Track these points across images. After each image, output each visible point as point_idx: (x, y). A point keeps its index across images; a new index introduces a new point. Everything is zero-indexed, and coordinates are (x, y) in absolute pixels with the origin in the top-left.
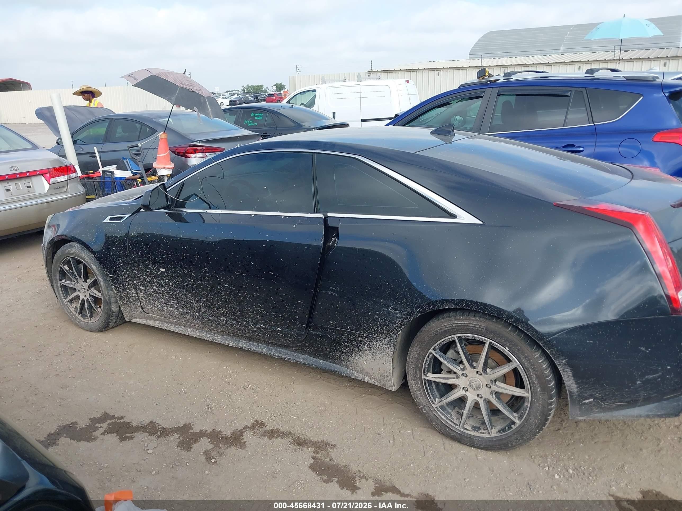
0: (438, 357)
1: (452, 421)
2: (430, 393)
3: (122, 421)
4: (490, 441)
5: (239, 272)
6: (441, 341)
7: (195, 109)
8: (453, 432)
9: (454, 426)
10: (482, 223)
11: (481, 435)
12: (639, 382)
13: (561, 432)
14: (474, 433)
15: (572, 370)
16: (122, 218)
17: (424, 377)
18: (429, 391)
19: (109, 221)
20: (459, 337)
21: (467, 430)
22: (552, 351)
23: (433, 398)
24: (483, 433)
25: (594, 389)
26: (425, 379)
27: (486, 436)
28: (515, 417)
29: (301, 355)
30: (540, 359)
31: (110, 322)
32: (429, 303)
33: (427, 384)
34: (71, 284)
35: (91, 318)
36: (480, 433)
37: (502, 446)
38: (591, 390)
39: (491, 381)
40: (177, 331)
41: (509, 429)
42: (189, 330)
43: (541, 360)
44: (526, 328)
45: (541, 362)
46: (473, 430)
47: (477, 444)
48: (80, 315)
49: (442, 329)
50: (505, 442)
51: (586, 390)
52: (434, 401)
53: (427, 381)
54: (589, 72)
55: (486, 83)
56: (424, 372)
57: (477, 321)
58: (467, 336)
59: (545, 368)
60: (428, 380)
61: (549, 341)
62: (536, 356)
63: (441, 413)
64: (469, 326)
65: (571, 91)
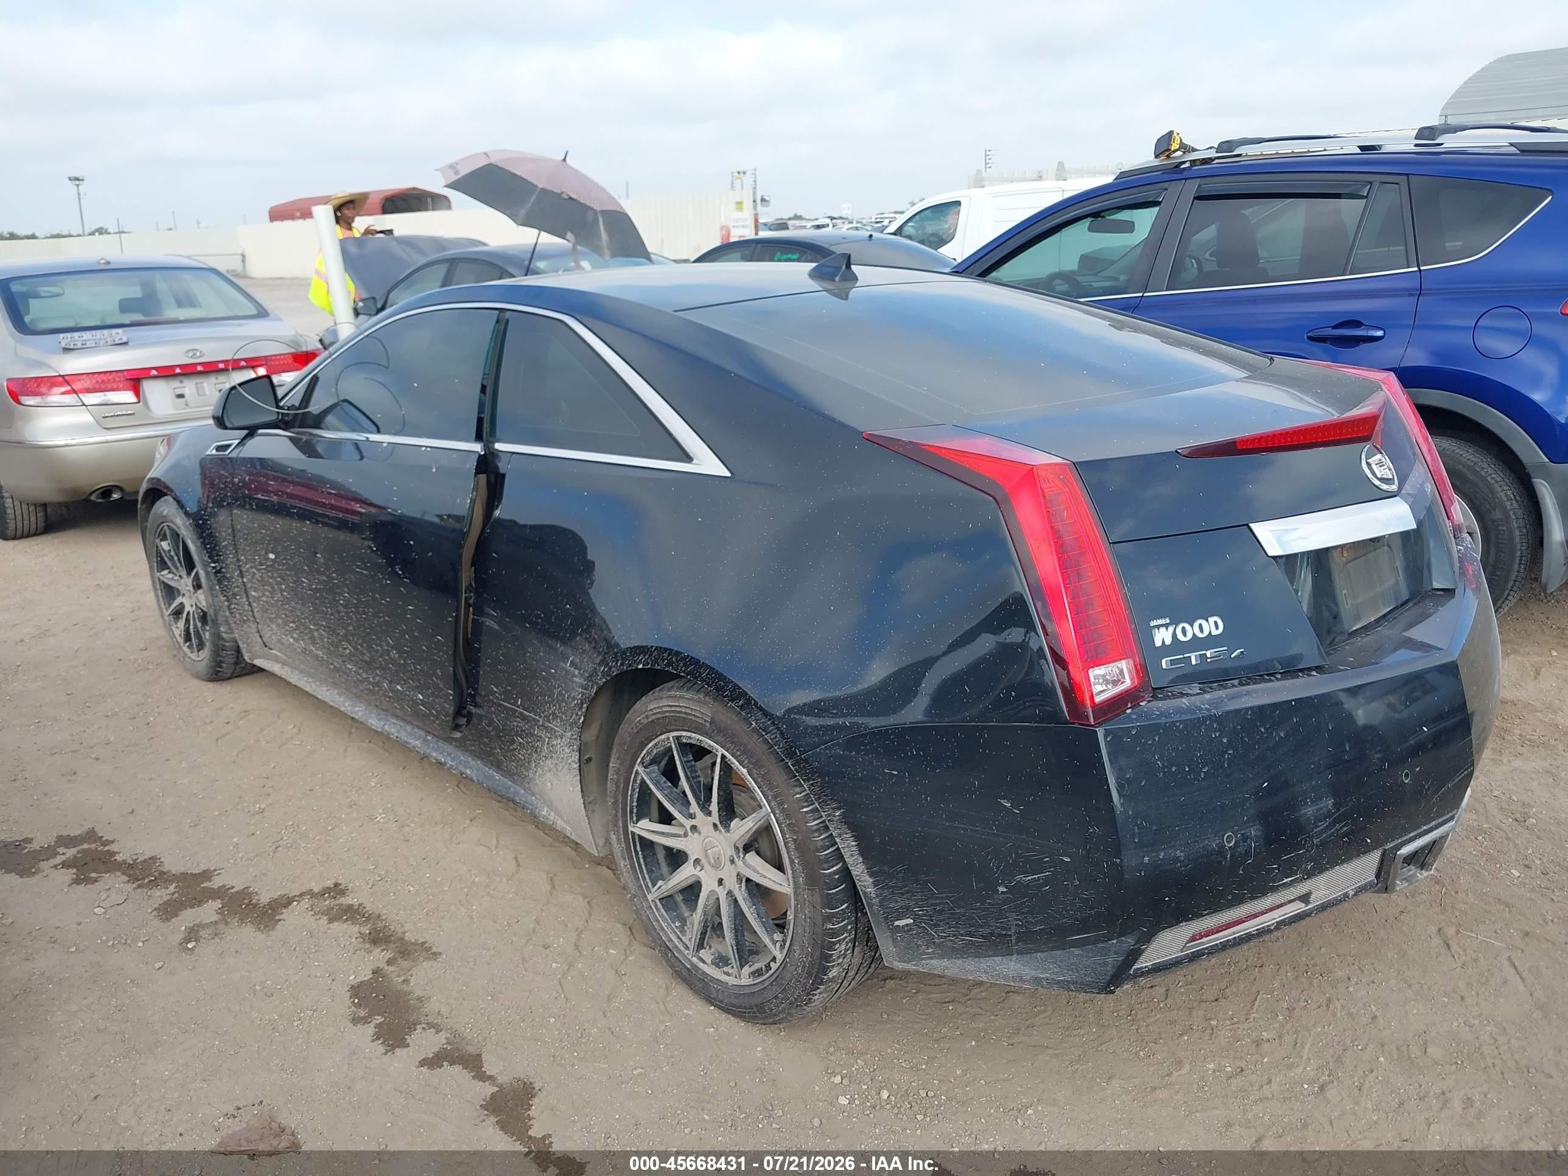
0: (648, 782)
1: (679, 938)
2: (643, 867)
3: (107, 848)
4: (738, 996)
5: (358, 567)
6: (650, 745)
7: (570, 235)
8: (679, 964)
9: (682, 949)
10: (729, 475)
11: (724, 978)
12: (1002, 889)
13: (951, 1008)
14: (715, 972)
15: (857, 838)
16: (229, 446)
17: (631, 829)
18: (642, 861)
19: (214, 452)
20: (678, 738)
21: (704, 962)
22: (812, 784)
23: (650, 877)
24: (728, 974)
25: (908, 892)
26: (633, 834)
27: (731, 981)
28: (774, 943)
29: (470, 759)
30: (805, 804)
31: (221, 662)
32: (616, 654)
33: (638, 843)
34: (172, 579)
35: (198, 651)
36: (725, 973)
37: (755, 1009)
38: (902, 894)
39: (737, 848)
40: (308, 689)
41: (767, 971)
42: (325, 689)
43: (808, 806)
44: (763, 723)
45: (806, 812)
46: (712, 964)
47: (714, 999)
48: (187, 644)
49: (647, 717)
50: (758, 1000)
51: (892, 893)
52: (650, 884)
53: (637, 837)
54: (1426, 133)
55: (1176, 167)
56: (631, 818)
57: (699, 702)
58: (690, 738)
59: (814, 828)
60: (639, 836)
61: (806, 761)
62: (798, 796)
63: (662, 916)
64: (686, 713)
65: (1371, 183)
